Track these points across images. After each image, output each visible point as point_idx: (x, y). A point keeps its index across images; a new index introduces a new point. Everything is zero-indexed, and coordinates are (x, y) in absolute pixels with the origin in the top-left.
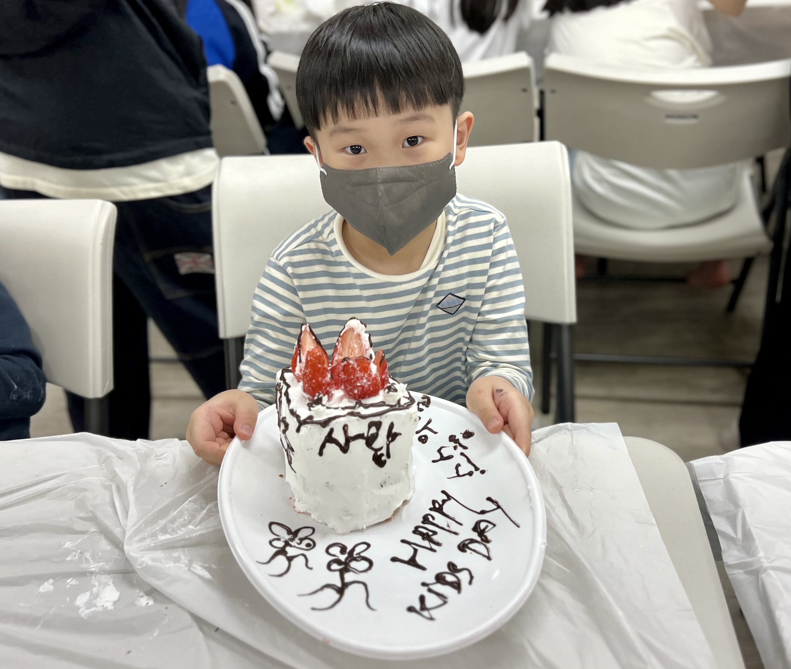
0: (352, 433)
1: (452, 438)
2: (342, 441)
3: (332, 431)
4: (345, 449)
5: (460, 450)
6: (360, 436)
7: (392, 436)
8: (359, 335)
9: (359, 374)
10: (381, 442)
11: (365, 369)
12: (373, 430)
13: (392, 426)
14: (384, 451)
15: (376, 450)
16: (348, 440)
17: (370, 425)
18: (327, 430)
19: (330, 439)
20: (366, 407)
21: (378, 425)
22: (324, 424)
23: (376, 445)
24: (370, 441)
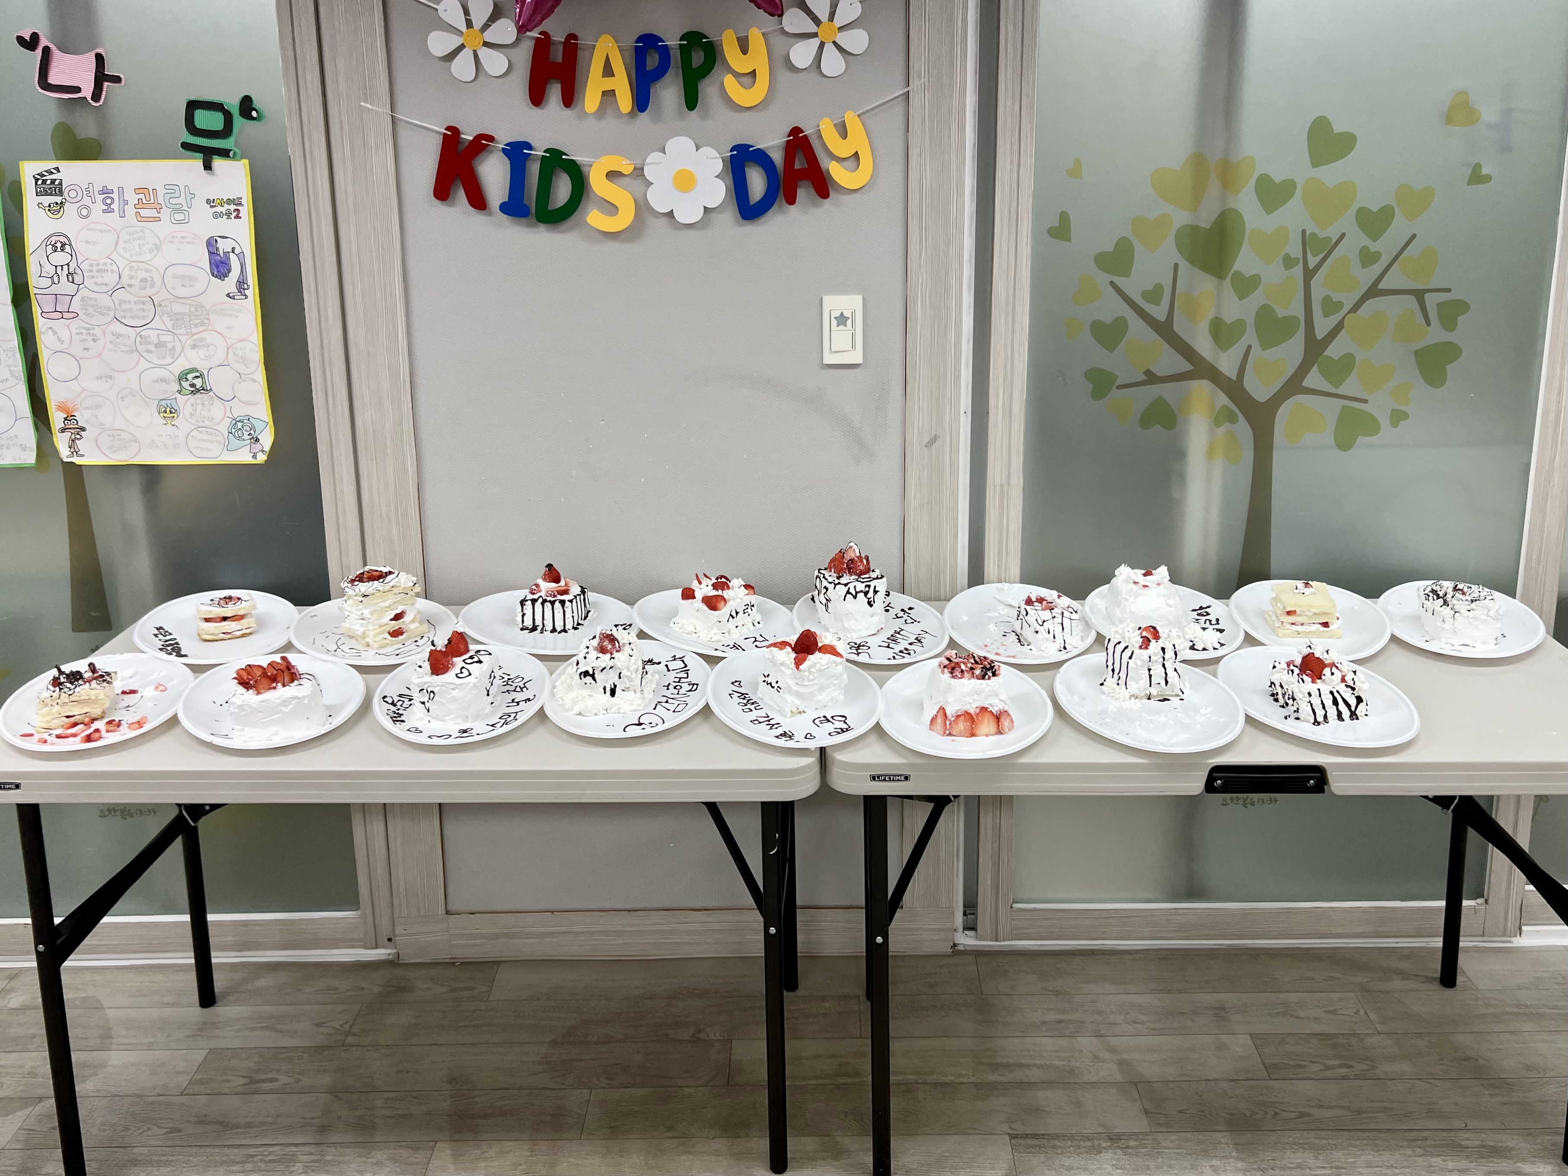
0: (858, 590)
1: (902, 610)
2: (854, 593)
3: (849, 588)
4: (855, 597)
5: (907, 614)
6: (862, 591)
7: (876, 592)
8: (854, 550)
9: (859, 564)
10: (870, 595)
11: (862, 561)
12: (867, 589)
13: (875, 587)
14: (872, 599)
15: (869, 599)
16: (857, 593)
17: (866, 586)
18: (847, 587)
19: (848, 592)
20: (863, 579)
21: (869, 586)
22: (846, 585)
23: (869, 596)
24: (866, 593)
